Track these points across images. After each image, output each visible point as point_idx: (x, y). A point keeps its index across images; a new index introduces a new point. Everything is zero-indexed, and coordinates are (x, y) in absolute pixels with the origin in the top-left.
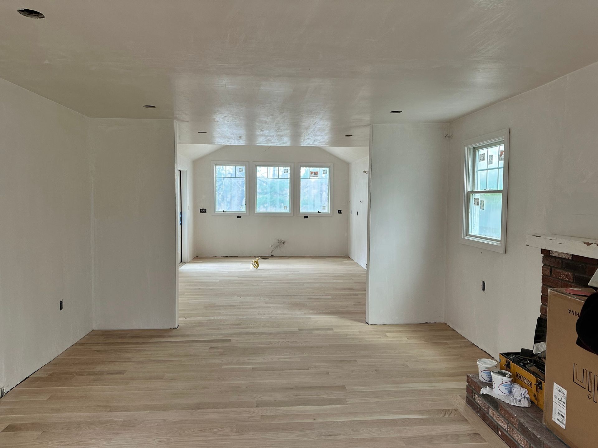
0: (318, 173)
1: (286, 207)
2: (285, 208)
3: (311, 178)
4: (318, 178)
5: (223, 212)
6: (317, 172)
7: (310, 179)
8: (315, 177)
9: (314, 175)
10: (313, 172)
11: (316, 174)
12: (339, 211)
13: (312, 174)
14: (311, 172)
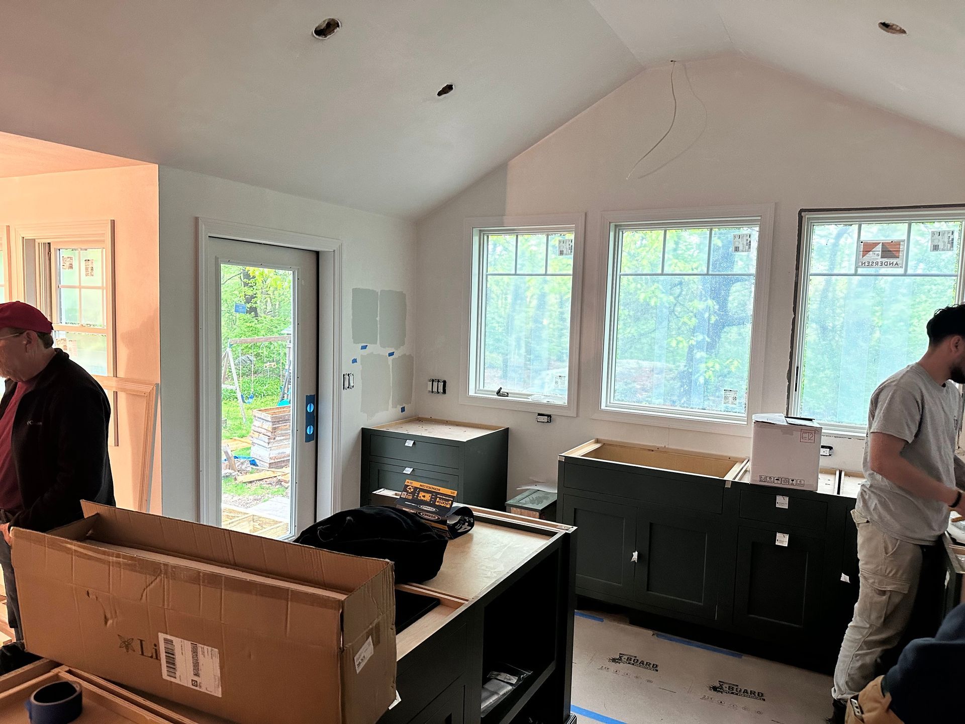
0: (903, 247)
1: (732, 395)
2: (731, 399)
3: (860, 271)
4: (901, 271)
5: (498, 393)
6: (898, 244)
9: (880, 260)
10: (877, 244)
11: (890, 251)
13: (867, 255)
14: (862, 244)
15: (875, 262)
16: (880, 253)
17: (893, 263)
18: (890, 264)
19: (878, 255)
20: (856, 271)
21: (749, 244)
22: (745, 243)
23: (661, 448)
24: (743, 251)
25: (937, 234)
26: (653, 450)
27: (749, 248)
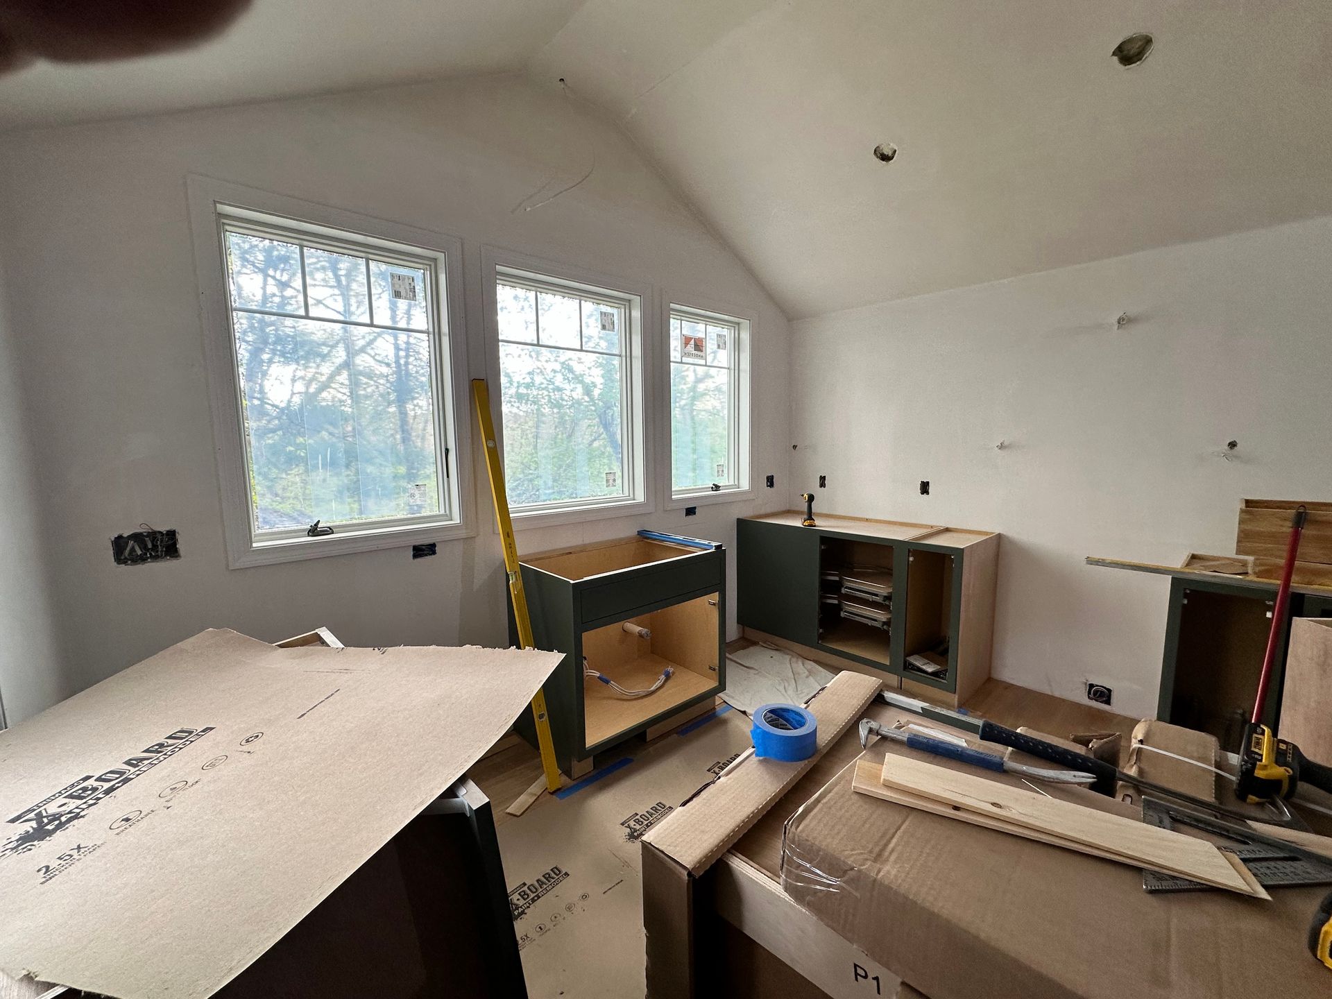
0: (704, 343)
1: (611, 477)
2: (611, 481)
4: (704, 362)
5: (314, 530)
6: (701, 340)
7: (681, 363)
8: (697, 356)
9: (694, 352)
10: (691, 339)
11: (698, 345)
12: (768, 478)
13: (687, 347)
14: (684, 337)
15: (691, 353)
17: (700, 356)
20: (681, 359)
21: (613, 323)
22: (610, 322)
23: (577, 546)
24: (609, 330)
25: (719, 336)
26: (571, 553)
27: (614, 328)
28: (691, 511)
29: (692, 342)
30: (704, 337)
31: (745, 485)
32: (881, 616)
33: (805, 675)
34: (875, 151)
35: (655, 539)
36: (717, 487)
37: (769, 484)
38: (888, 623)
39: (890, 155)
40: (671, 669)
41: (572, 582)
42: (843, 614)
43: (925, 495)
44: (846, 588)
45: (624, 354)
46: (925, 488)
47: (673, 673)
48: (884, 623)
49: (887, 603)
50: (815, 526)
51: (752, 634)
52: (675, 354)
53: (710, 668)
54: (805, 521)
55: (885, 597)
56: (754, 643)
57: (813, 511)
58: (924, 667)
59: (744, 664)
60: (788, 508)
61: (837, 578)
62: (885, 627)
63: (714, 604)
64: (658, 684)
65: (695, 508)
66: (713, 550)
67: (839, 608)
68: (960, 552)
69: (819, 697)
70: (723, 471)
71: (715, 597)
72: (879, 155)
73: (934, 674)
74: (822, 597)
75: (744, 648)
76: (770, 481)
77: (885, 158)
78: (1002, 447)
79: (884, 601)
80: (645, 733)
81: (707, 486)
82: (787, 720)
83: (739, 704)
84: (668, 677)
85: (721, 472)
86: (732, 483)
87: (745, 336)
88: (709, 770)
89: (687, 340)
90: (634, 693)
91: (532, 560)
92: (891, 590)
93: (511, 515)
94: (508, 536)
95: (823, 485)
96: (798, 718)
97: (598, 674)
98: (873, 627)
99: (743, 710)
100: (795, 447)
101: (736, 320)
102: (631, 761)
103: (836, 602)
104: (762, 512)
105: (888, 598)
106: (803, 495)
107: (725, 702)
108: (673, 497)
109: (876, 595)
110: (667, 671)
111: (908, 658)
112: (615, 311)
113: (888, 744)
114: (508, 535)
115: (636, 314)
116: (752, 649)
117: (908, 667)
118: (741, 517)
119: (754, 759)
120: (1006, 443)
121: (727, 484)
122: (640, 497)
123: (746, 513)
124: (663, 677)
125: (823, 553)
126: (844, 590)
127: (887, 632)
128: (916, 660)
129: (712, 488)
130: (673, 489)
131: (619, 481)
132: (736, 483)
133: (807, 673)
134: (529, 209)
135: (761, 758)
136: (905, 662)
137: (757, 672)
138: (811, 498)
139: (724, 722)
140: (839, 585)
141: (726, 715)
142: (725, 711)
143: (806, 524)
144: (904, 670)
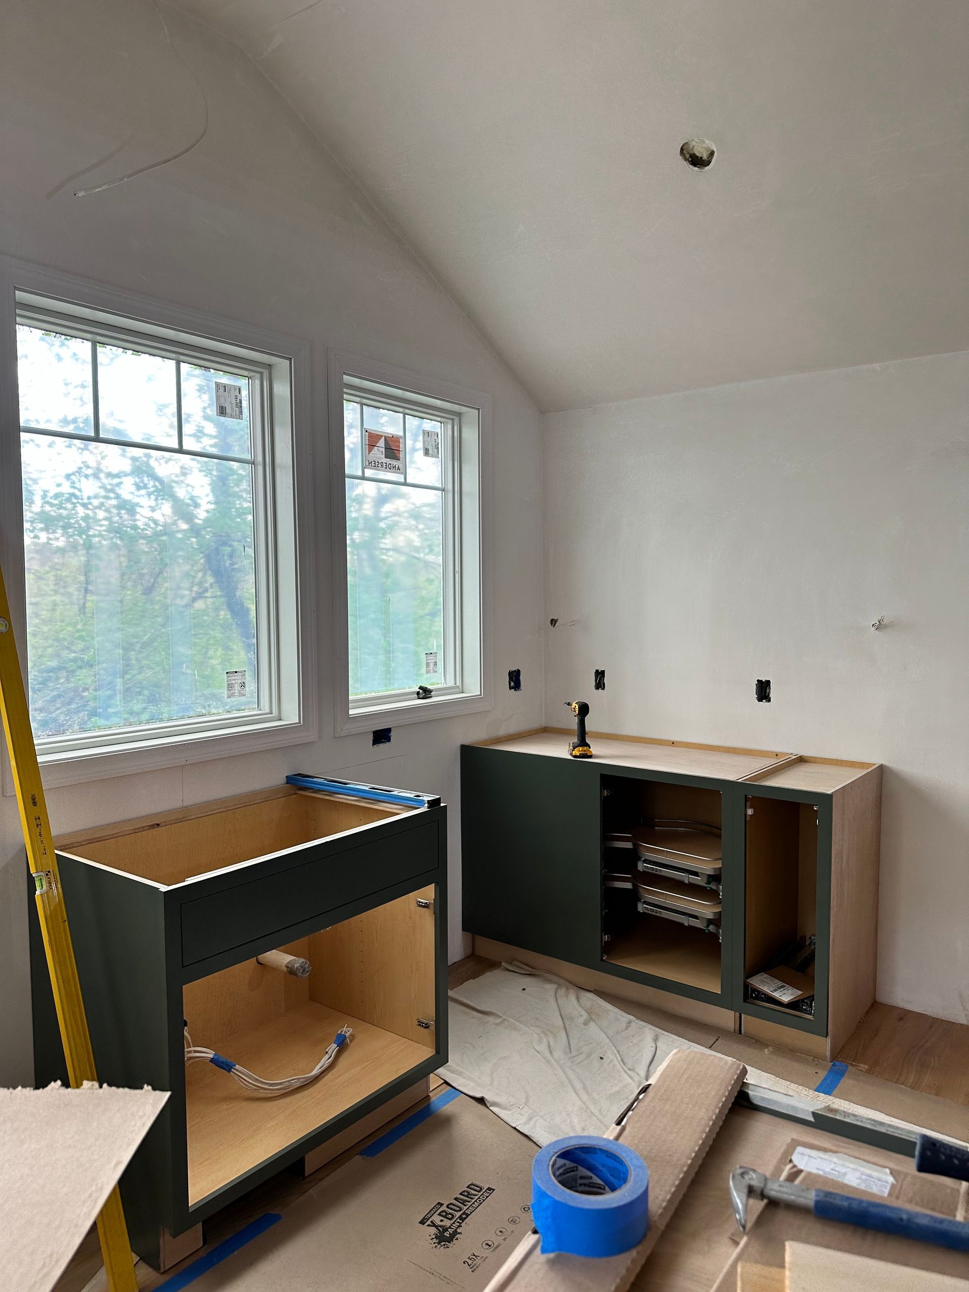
0: (401, 446)
1: (238, 679)
2: (237, 687)
3: (369, 473)
4: (401, 478)
6: (395, 440)
7: (363, 478)
8: (390, 467)
9: (384, 460)
10: (380, 437)
11: (392, 449)
12: (511, 674)
13: (373, 452)
14: (367, 434)
15: (380, 462)
16: (383, 450)
17: (395, 466)
18: (393, 468)
19: (382, 452)
20: (363, 472)
21: (239, 405)
22: (234, 402)
23: (170, 812)
24: (232, 416)
25: (427, 434)
26: (158, 825)
27: (241, 412)
28: (381, 736)
29: (382, 443)
30: (401, 434)
31: (473, 688)
32: (705, 909)
33: (582, 1020)
34: (682, 149)
35: (319, 791)
36: (425, 692)
37: (512, 684)
38: (716, 921)
39: (705, 157)
40: (347, 1031)
41: (164, 888)
42: (641, 908)
43: (764, 703)
44: (645, 861)
45: (260, 458)
46: (763, 691)
47: (353, 1037)
48: (710, 922)
49: (714, 887)
50: (590, 757)
51: (489, 947)
52: (352, 462)
53: (420, 1024)
54: (574, 748)
55: (709, 876)
56: (492, 965)
57: (587, 729)
58: (776, 995)
59: (478, 1008)
60: (544, 725)
61: (629, 845)
62: (712, 928)
63: (426, 906)
64: (325, 1061)
65: (389, 730)
66: (424, 809)
67: (634, 896)
68: (826, 799)
69: (640, 1108)
70: (435, 664)
71: (428, 893)
72: (688, 156)
73: (793, 1005)
74: (606, 878)
75: (475, 975)
76: (515, 679)
77: (697, 161)
78: (880, 626)
79: (709, 883)
80: (301, 1163)
81: (407, 690)
82: (591, 1168)
83: (472, 1084)
84: (343, 1045)
85: (432, 665)
86: (451, 683)
87: (471, 436)
88: (422, 1222)
89: (372, 439)
90: (281, 1084)
91: (80, 844)
92: (719, 865)
93: (40, 759)
94: (35, 804)
95: (600, 685)
96: (611, 1163)
97: (210, 1054)
98: (691, 927)
99: (478, 1095)
100: (553, 622)
101: (456, 408)
102: (279, 1217)
103: (629, 886)
104: (502, 732)
105: (715, 878)
106: (569, 704)
107: (446, 1082)
108: (351, 712)
109: (696, 874)
110: (340, 1034)
111: (749, 980)
112: (243, 383)
113: (782, 1216)
114: (34, 801)
115: (282, 390)
116: (490, 977)
117: (752, 996)
118: (468, 741)
119: (539, 1258)
120: (886, 621)
121: (445, 686)
122: (291, 715)
123: (475, 735)
124: (333, 1048)
125: (605, 802)
126: (641, 866)
127: (716, 936)
128: (763, 982)
129: (418, 693)
130: (351, 698)
131: (251, 686)
132: (458, 683)
133: (585, 1015)
134: (81, 194)
135: (552, 1255)
136: (746, 986)
137: (499, 1021)
138: (584, 710)
139: (446, 1122)
140: (634, 856)
141: (448, 1108)
142: (447, 1099)
143: (576, 752)
144: (745, 1001)
